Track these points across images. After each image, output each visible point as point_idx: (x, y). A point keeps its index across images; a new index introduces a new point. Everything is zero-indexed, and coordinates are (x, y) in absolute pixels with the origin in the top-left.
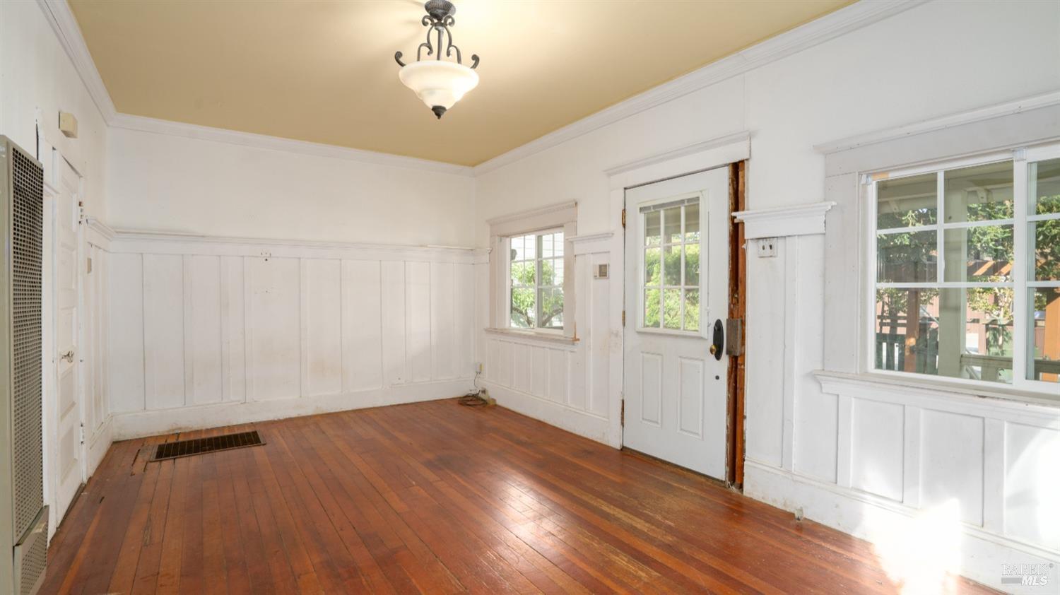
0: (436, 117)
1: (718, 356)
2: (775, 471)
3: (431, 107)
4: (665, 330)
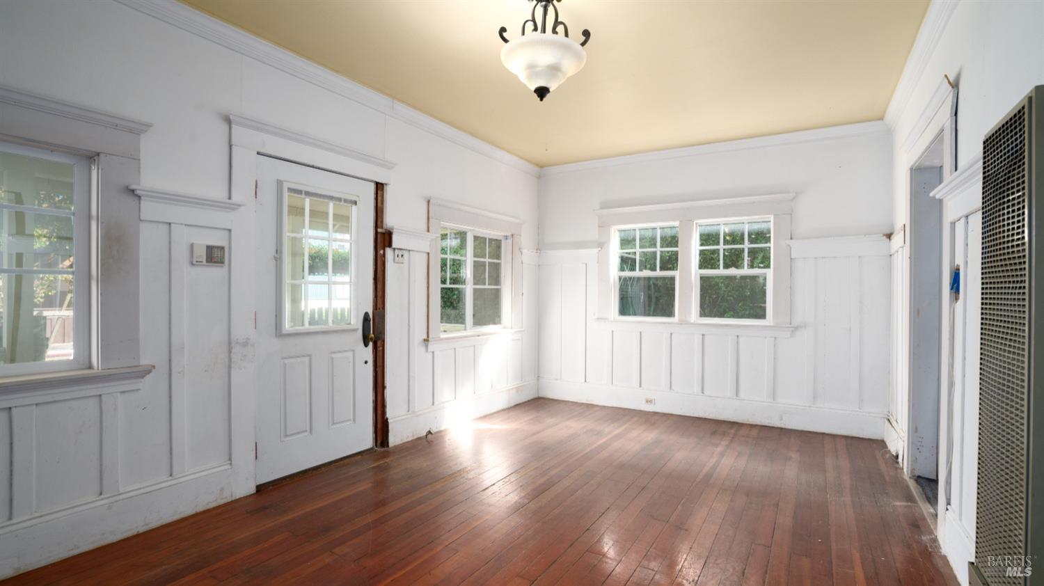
0: (539, 99)
1: (366, 345)
2: (406, 417)
3: (533, 89)
4: (312, 327)
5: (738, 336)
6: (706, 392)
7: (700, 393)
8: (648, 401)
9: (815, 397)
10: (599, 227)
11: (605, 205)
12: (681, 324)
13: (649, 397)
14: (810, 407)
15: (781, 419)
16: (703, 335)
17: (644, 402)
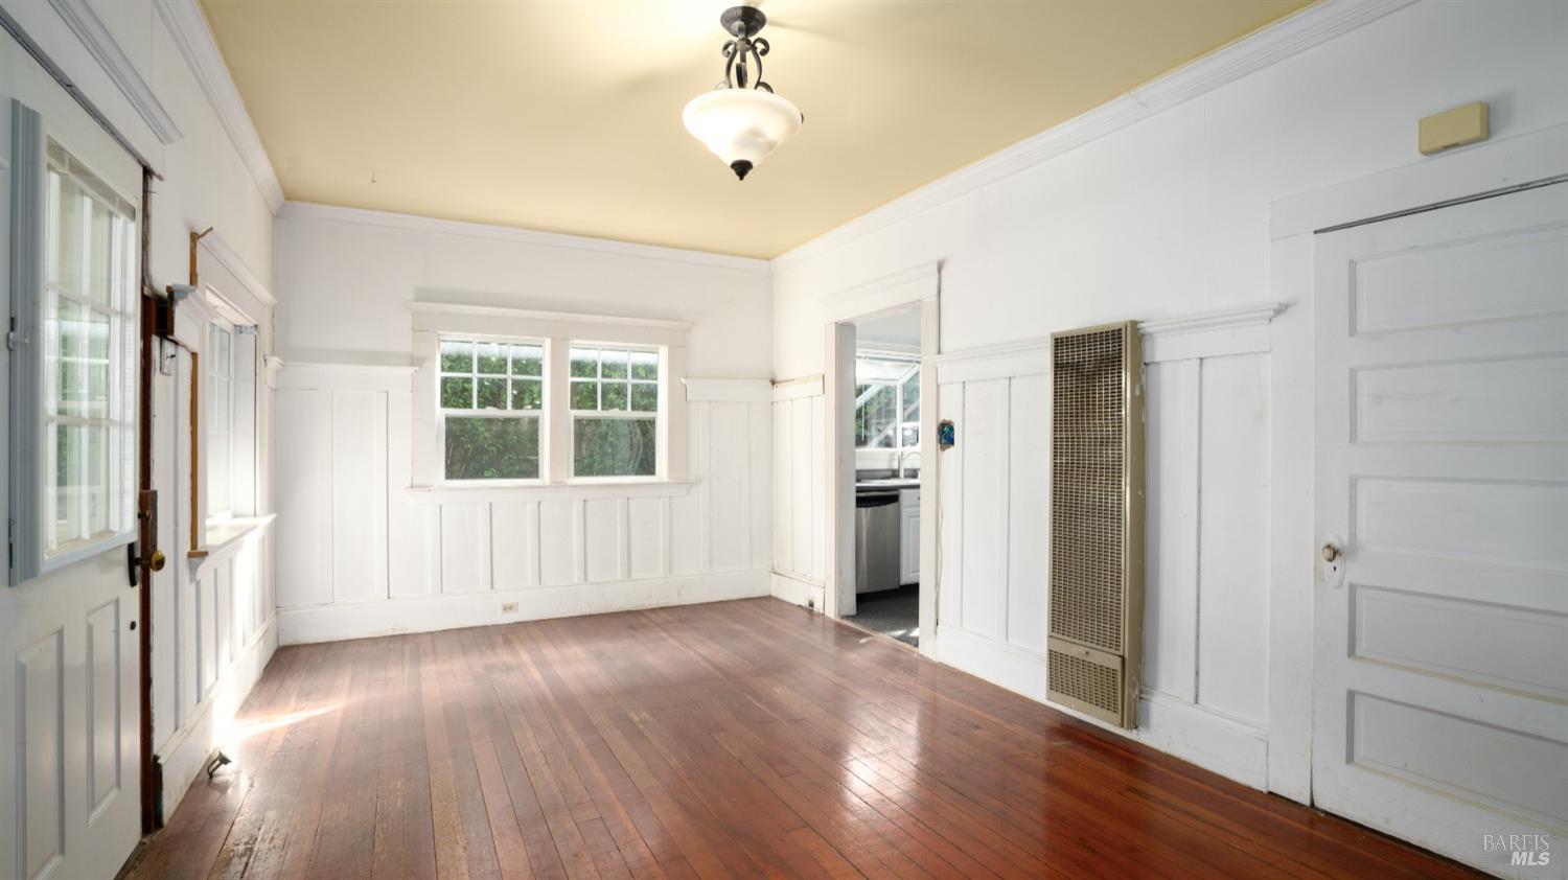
0: (737, 178)
1: (133, 581)
3: (730, 164)
5: (628, 499)
6: (591, 578)
7: (583, 582)
8: (507, 608)
9: (711, 562)
10: (414, 330)
11: (423, 296)
12: (556, 487)
13: (509, 602)
14: (707, 574)
15: (679, 595)
16: (585, 501)
17: (500, 610)
